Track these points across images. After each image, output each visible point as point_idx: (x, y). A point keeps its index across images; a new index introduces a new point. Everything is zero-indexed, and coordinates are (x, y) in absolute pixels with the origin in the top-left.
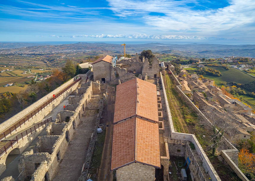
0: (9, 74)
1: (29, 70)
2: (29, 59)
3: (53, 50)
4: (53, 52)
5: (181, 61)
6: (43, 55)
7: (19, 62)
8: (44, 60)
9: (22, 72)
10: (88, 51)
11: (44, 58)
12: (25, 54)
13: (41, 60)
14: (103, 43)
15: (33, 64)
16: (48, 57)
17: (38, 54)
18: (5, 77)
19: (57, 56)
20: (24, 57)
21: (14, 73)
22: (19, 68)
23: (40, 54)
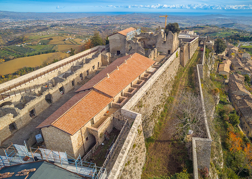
0: (71, 42)
1: (87, 39)
2: (87, 29)
3: (109, 20)
4: (109, 23)
5: (241, 37)
6: (100, 25)
7: (80, 31)
8: (101, 30)
9: (81, 40)
10: (142, 23)
11: (100, 28)
12: (85, 24)
13: (98, 30)
14: (158, 14)
15: (91, 34)
16: (104, 27)
17: (96, 24)
18: (68, 44)
19: (112, 26)
20: (85, 26)
21: (74, 41)
22: (79, 37)
23: (98, 24)
